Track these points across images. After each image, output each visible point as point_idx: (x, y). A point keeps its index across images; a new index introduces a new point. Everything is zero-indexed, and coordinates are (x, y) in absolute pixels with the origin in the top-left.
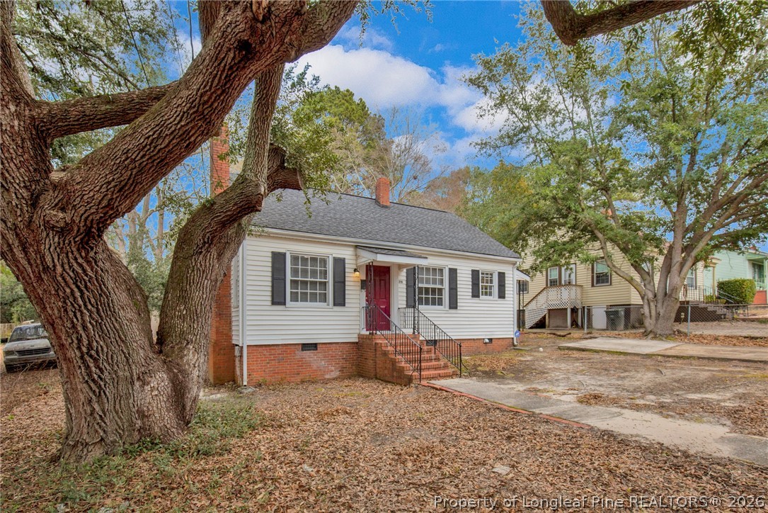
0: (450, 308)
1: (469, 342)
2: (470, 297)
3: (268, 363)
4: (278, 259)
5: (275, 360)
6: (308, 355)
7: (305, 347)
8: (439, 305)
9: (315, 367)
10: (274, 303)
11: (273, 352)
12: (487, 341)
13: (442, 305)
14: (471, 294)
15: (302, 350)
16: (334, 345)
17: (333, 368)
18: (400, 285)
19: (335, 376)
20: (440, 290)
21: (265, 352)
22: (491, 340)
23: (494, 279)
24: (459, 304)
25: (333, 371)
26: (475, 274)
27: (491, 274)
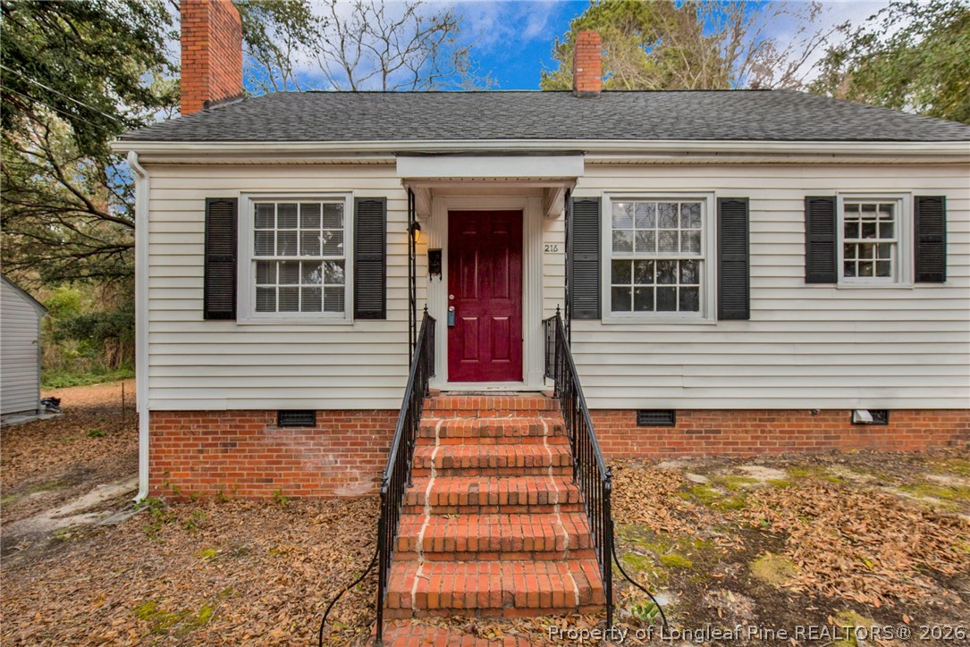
0: (723, 315)
1: (793, 418)
2: (801, 283)
3: (201, 452)
4: (221, 215)
5: (216, 445)
6: (292, 437)
7: (287, 418)
8: (683, 308)
9: (310, 468)
10: (210, 315)
11: (211, 427)
12: (866, 417)
13: (696, 308)
14: (802, 273)
15: (280, 425)
16: (361, 416)
17: (357, 473)
18: (548, 258)
19: (361, 493)
20: (692, 267)
21: (194, 427)
22: (881, 416)
23: (897, 221)
24: (753, 305)
25: (357, 480)
26: (819, 211)
27: (888, 209)
